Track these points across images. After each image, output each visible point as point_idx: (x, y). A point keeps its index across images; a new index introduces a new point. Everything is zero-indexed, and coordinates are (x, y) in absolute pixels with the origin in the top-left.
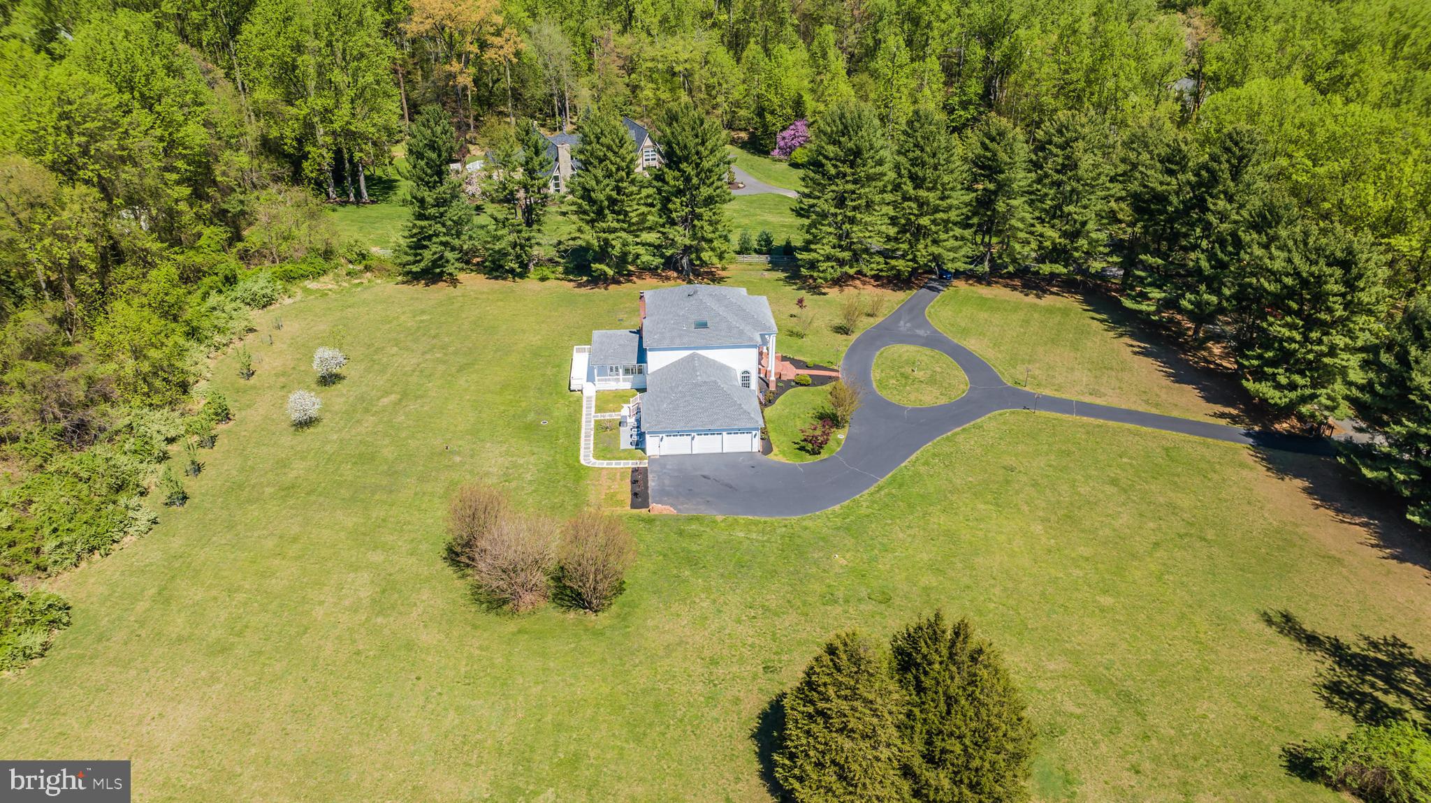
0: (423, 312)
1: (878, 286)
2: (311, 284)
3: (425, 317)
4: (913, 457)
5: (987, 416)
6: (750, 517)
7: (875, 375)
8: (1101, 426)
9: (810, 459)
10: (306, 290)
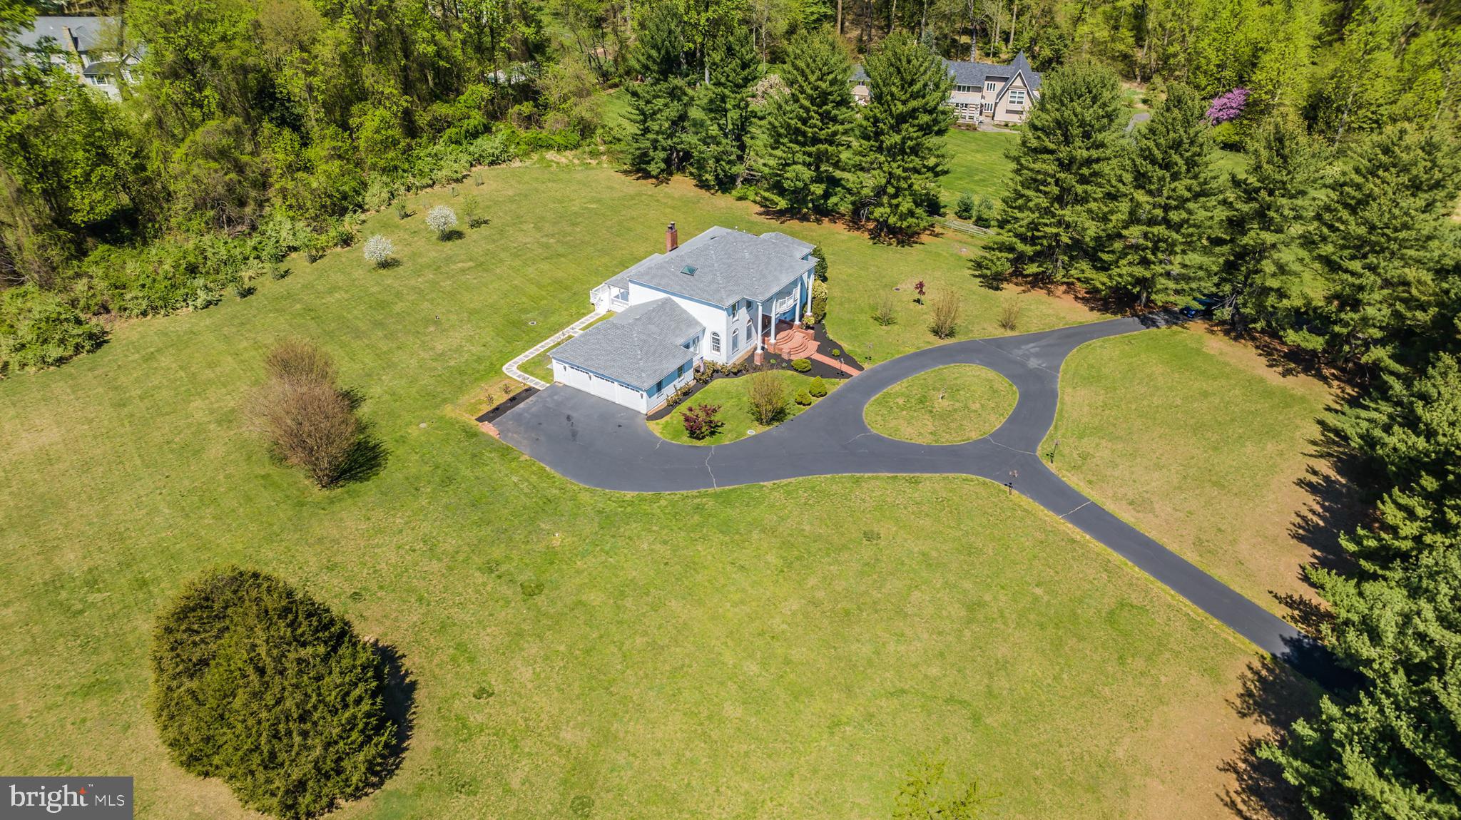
0: (599, 201)
1: (1083, 299)
2: (551, 155)
3: (594, 206)
4: (785, 481)
5: (945, 475)
6: (548, 469)
7: (896, 387)
8: (1074, 541)
9: (685, 440)
10: (543, 159)
